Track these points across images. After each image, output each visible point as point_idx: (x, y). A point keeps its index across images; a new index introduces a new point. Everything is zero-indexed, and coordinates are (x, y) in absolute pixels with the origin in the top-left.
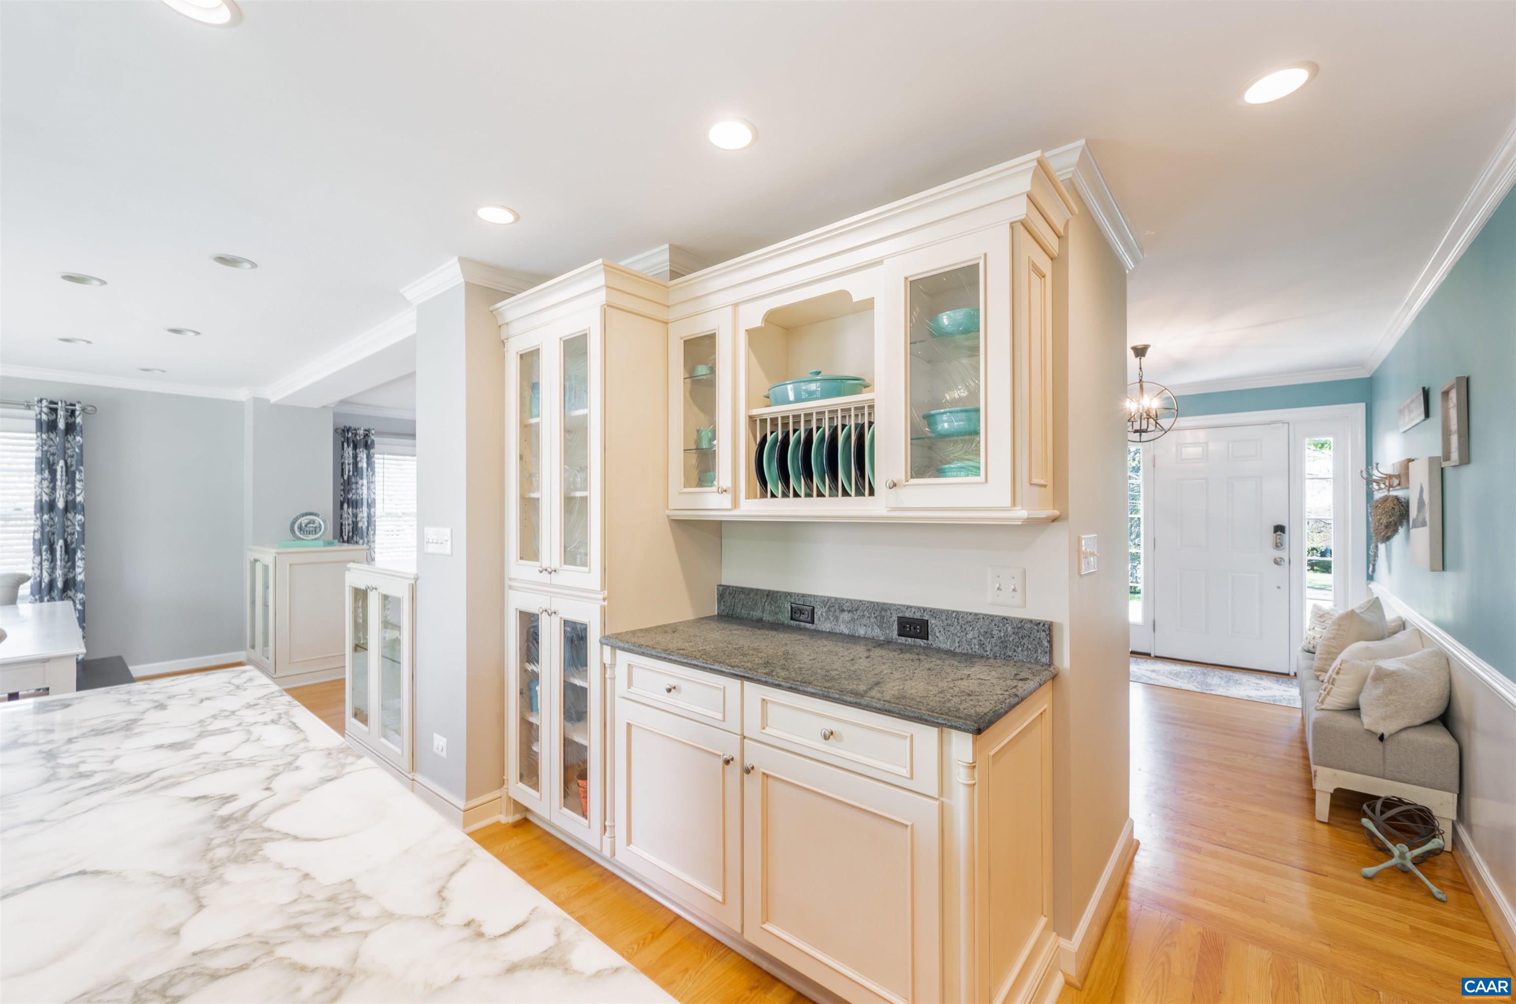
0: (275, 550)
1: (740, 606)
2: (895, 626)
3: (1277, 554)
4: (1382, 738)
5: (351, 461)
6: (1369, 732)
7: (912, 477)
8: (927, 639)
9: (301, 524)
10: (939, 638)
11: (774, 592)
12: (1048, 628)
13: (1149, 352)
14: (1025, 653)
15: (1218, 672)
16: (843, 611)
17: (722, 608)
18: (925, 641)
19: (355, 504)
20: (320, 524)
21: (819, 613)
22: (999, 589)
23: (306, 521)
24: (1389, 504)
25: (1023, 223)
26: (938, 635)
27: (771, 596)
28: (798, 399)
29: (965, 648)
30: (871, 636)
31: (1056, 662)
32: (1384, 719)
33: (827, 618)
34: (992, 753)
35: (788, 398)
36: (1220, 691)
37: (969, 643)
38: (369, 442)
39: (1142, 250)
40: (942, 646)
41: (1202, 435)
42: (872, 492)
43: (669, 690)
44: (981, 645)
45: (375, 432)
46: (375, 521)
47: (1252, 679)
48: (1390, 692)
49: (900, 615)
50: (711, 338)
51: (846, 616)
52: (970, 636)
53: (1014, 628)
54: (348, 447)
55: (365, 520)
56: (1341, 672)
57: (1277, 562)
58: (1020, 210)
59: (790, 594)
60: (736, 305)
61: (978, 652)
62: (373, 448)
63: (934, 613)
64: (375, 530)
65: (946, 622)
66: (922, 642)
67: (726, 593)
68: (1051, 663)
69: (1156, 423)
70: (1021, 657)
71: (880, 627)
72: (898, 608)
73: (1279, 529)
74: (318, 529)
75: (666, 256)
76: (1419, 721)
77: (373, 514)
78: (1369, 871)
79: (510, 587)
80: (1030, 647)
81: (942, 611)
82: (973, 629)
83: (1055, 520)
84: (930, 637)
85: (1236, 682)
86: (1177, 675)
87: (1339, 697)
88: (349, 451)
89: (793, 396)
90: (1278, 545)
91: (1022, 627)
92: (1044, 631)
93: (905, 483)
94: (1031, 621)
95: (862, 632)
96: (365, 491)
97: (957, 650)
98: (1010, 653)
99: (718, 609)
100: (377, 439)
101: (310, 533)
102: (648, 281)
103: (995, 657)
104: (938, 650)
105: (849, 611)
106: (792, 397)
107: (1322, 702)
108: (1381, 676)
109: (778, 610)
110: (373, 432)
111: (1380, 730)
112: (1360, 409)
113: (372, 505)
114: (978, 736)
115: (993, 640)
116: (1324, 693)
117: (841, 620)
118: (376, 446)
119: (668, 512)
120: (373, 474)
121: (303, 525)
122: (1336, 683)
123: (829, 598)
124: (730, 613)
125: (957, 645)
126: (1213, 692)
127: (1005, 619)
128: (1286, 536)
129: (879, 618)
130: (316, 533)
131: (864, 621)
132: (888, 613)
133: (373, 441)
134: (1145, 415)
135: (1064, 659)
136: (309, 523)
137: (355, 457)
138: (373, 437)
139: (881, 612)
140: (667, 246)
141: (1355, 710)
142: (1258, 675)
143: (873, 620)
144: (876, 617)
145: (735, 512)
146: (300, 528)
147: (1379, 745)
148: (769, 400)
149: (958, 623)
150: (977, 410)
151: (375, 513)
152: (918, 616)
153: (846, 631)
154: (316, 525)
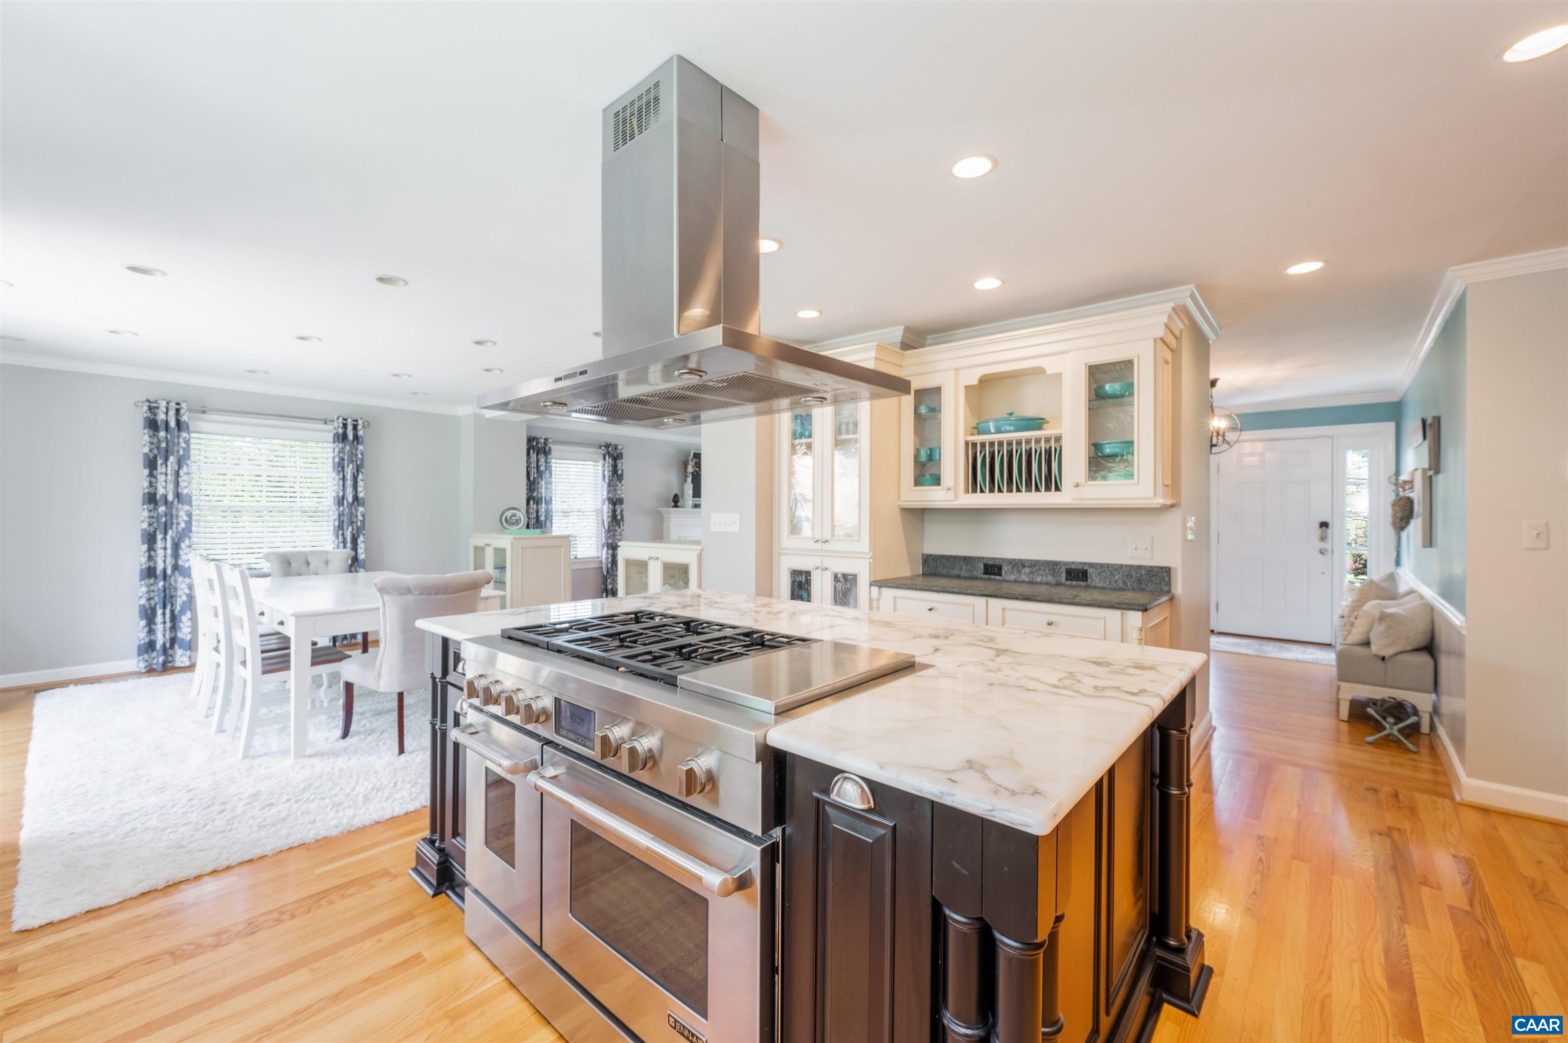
0: (512, 537)
1: (941, 567)
2: (1064, 574)
3: (1322, 545)
4: (1383, 658)
5: (535, 465)
6: (1376, 656)
7: (1089, 480)
8: (1087, 581)
9: (506, 517)
10: (1095, 579)
11: (969, 557)
12: (1168, 570)
13: (1218, 384)
14: (1154, 586)
15: (1271, 644)
16: (1024, 566)
17: (926, 569)
18: (1085, 583)
19: (538, 502)
20: (520, 517)
21: (1006, 569)
22: (1136, 549)
23: (510, 515)
24: (1402, 502)
25: (1162, 340)
26: (1094, 578)
27: (967, 560)
28: (998, 431)
29: (1114, 585)
30: (1045, 581)
31: (1173, 590)
32: (1386, 646)
33: (1012, 572)
34: (1149, 626)
35: (990, 430)
36: (1273, 655)
37: (1116, 582)
38: (547, 449)
39: (1221, 329)
40: (1098, 585)
41: (1259, 446)
42: (1057, 489)
43: (930, 610)
44: (1124, 583)
45: (553, 441)
46: (552, 515)
47: (1301, 648)
48: (1389, 627)
49: (1068, 567)
50: (937, 390)
51: (1027, 570)
52: (1117, 577)
53: (1146, 571)
54: (533, 453)
55: (544, 514)
56: (1358, 617)
57: (1322, 552)
58: (1161, 332)
59: (983, 558)
60: (957, 370)
61: (1122, 587)
62: (550, 454)
63: (1091, 565)
64: (552, 523)
65: (1100, 570)
66: (1083, 584)
67: (928, 560)
68: (1169, 592)
69: (1224, 439)
70: (1151, 588)
71: (1053, 576)
72: (1066, 563)
73: (1324, 525)
74: (519, 521)
75: (901, 333)
76: (1409, 648)
77: (550, 509)
78: (1370, 739)
79: (780, 554)
80: (1157, 582)
81: (1097, 564)
82: (1119, 573)
83: (1172, 506)
84: (1089, 580)
85: (1287, 650)
86: (1237, 645)
87: (1356, 635)
88: (534, 456)
89: (994, 429)
90: (1323, 538)
91: (1152, 571)
92: (1166, 572)
93: (1084, 484)
94: (1157, 567)
95: (1039, 579)
96: (544, 490)
97: (1108, 587)
98: (1144, 586)
99: (923, 569)
100: (554, 447)
101: (513, 524)
102: (883, 347)
103: (1134, 589)
104: (1095, 587)
105: (1029, 567)
106: (992, 431)
107: (1345, 640)
108: (1383, 617)
109: (973, 569)
110: (550, 440)
111: (1383, 654)
112: (1391, 426)
113: (550, 501)
114: (1145, 613)
115: (1132, 579)
116: (1346, 633)
117: (1023, 573)
118: (553, 452)
119: (899, 503)
120: (551, 476)
121: (508, 518)
122: (1355, 625)
123: (1014, 560)
124: (933, 572)
125: (1108, 583)
126: (1267, 656)
127: (1140, 567)
128: (1329, 531)
129: (1051, 570)
130: (518, 525)
131: (1041, 572)
132: (1059, 567)
133: (550, 449)
134: (1215, 434)
135: (1178, 588)
136: (512, 516)
137: (538, 462)
138: (550, 445)
139: (1053, 566)
140: (902, 327)
141: (1367, 644)
142: (1306, 645)
143: (1047, 571)
144: (1049, 570)
145: (956, 502)
146: (506, 520)
147: (1380, 663)
148: (978, 430)
149: (1108, 570)
150: (1132, 442)
151: (552, 508)
152: (1080, 567)
153: (1027, 580)
154: (517, 518)
